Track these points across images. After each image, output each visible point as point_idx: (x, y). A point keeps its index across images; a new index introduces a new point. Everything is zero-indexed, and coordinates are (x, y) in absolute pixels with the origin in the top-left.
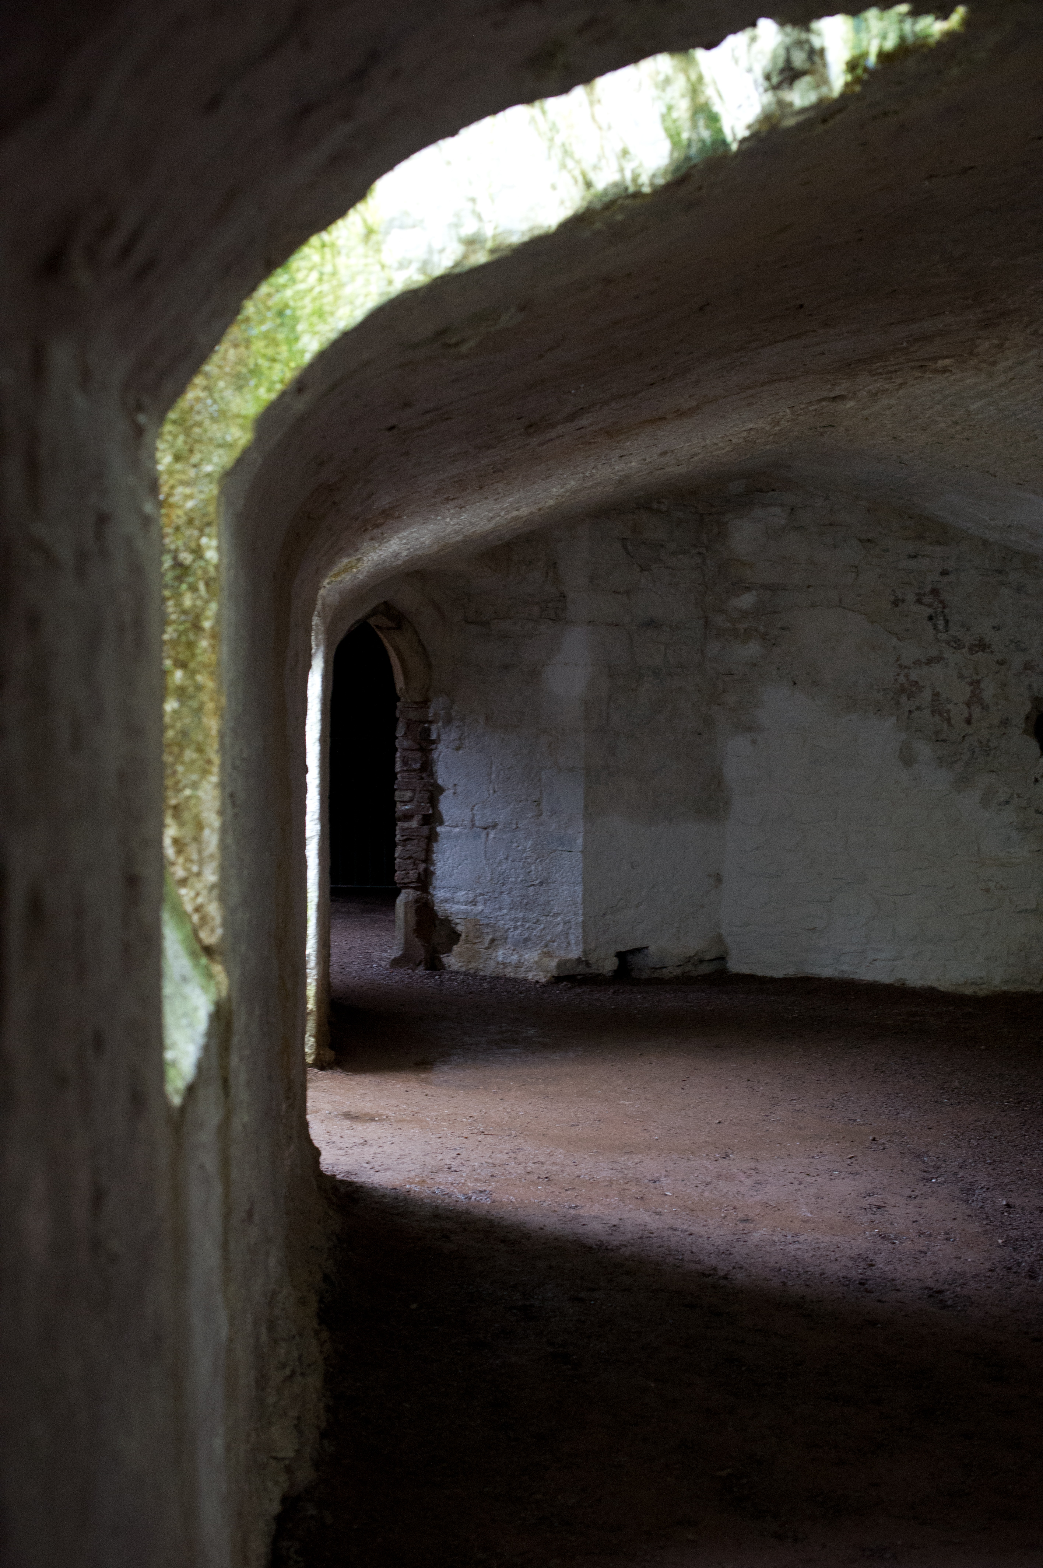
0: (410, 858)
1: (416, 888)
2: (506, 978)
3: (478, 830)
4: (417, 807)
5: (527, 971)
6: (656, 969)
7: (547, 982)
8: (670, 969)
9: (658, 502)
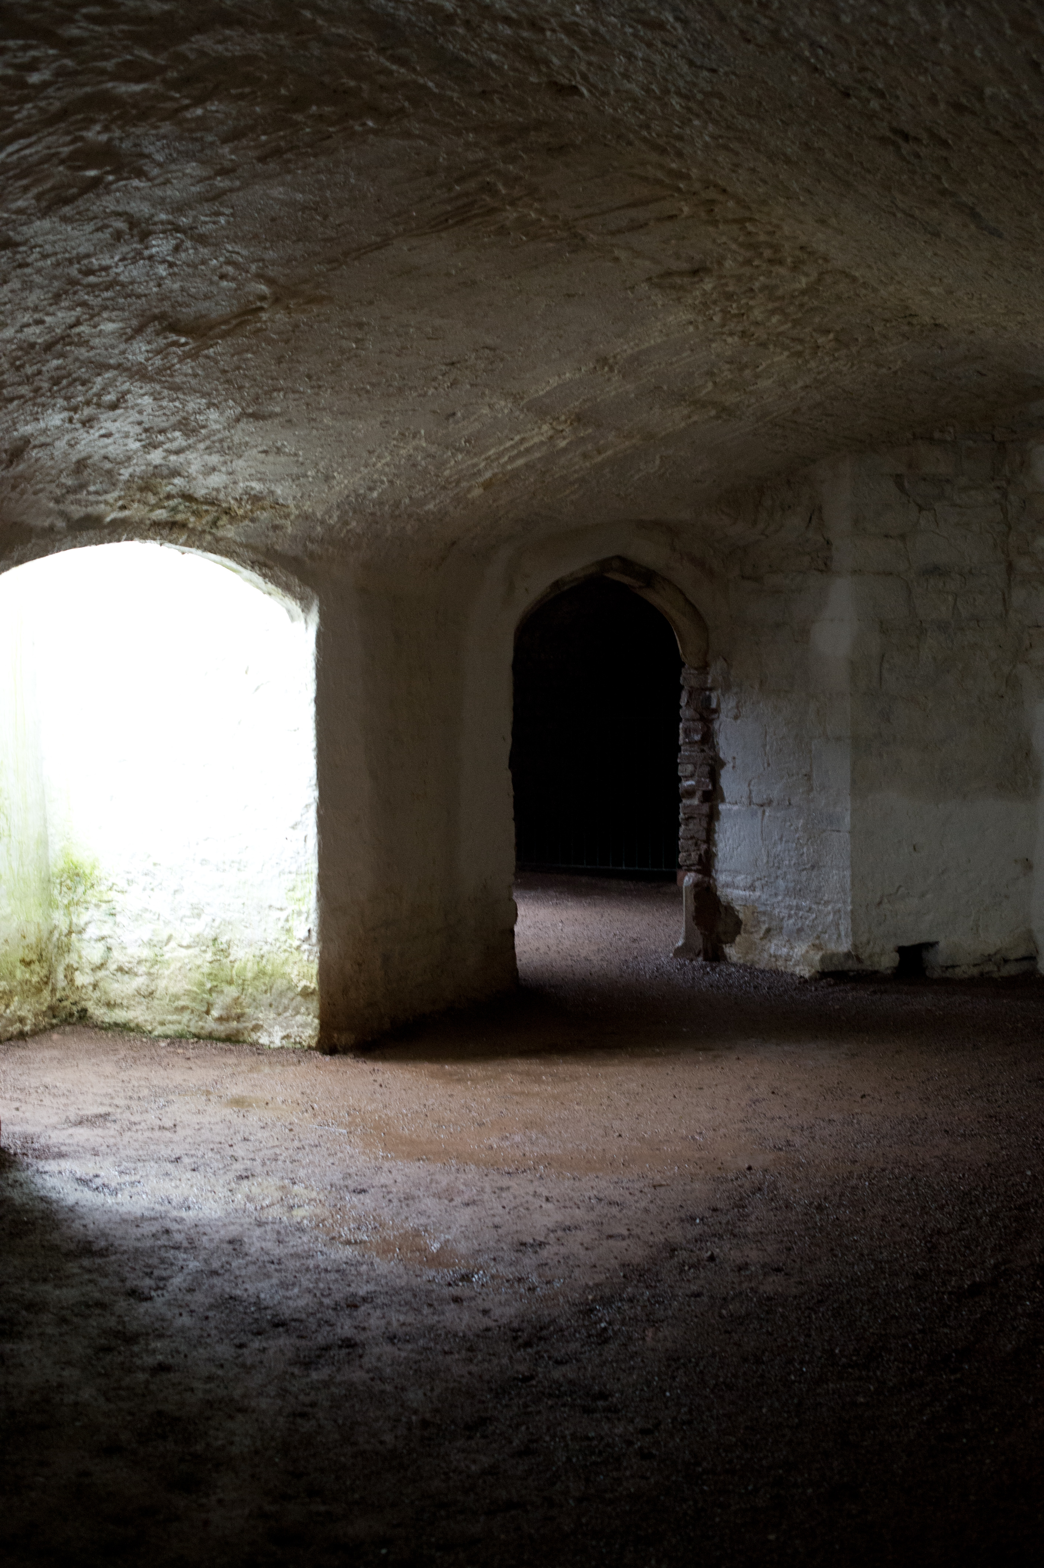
0: (692, 838)
1: (697, 871)
2: (776, 972)
3: (755, 807)
4: (698, 782)
5: (795, 965)
6: (947, 968)
7: (811, 978)
8: (963, 968)
9: (941, 431)
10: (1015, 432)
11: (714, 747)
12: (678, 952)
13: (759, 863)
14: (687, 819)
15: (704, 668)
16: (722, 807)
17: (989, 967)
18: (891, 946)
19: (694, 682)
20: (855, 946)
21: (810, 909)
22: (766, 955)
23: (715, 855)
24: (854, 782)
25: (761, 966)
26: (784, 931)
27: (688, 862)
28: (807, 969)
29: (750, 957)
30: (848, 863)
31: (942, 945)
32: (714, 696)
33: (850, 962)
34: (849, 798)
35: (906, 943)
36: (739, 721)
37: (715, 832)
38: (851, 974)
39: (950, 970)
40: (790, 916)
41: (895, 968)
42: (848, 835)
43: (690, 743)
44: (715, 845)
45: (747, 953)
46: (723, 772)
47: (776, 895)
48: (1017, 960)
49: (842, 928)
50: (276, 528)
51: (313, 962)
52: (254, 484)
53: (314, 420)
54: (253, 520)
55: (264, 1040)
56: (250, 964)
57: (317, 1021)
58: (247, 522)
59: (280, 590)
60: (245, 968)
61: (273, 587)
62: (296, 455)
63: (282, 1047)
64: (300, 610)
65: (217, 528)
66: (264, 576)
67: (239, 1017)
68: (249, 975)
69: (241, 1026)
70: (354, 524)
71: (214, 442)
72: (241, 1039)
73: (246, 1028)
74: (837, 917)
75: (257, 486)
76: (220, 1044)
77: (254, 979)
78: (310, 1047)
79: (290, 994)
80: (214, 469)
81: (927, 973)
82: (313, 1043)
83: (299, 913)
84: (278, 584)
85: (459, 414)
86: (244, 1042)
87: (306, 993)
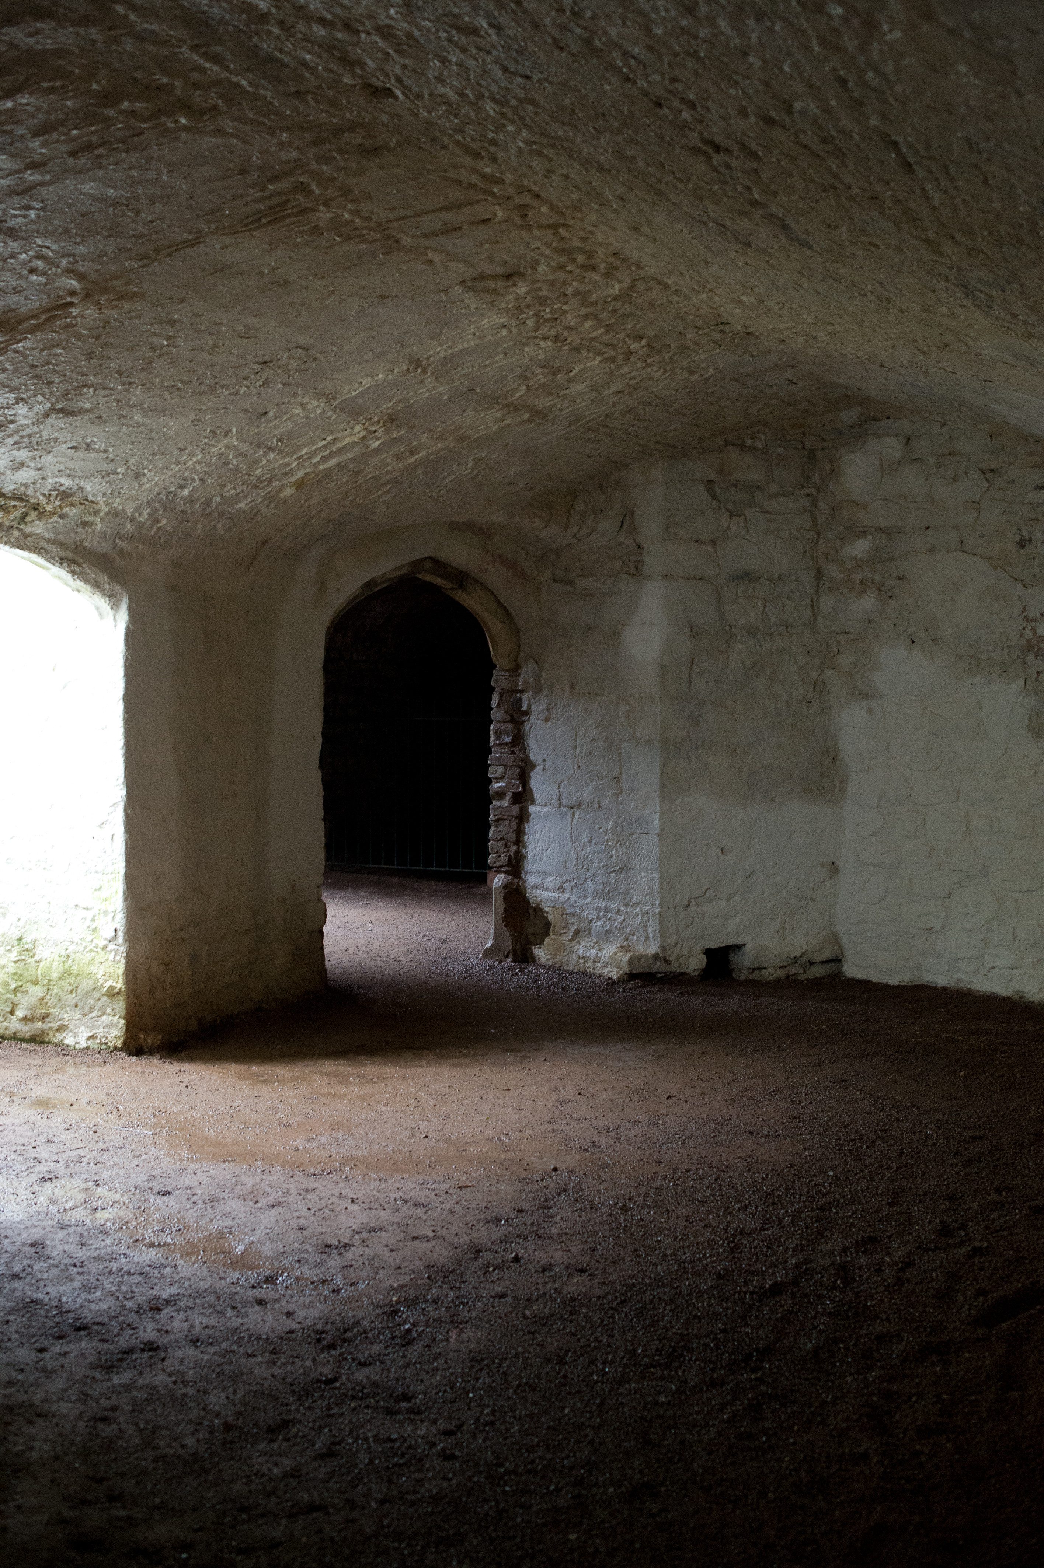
0: (502, 839)
1: (506, 872)
2: (585, 973)
3: (565, 809)
4: (508, 784)
5: (603, 967)
6: (754, 970)
7: (619, 979)
8: (769, 970)
9: (752, 438)
10: (825, 441)
11: (524, 749)
12: (487, 953)
13: (568, 865)
14: (498, 820)
15: (515, 670)
16: (531, 809)
17: (796, 970)
18: (698, 948)
19: (505, 684)
20: (663, 948)
21: (619, 911)
22: (574, 957)
23: (525, 857)
24: (662, 785)
25: (570, 967)
26: (592, 932)
27: (498, 864)
28: (615, 970)
29: (559, 958)
30: (657, 866)
31: (749, 946)
32: (525, 697)
33: (658, 964)
34: (657, 801)
35: (713, 946)
36: (549, 724)
37: (524, 833)
38: (659, 975)
39: (757, 972)
40: (599, 918)
41: (702, 970)
42: (656, 838)
43: (499, 744)
44: (525, 847)
45: (556, 954)
46: (533, 774)
47: (585, 897)
48: (822, 962)
49: (650, 930)
50: (85, 524)
51: (119, 962)
52: (63, 480)
53: (125, 416)
54: (62, 516)
55: (69, 1041)
56: (55, 964)
57: (123, 1022)
58: (55, 518)
59: (89, 587)
60: (50, 968)
61: (82, 584)
62: (106, 451)
63: (87, 1048)
64: (109, 608)
65: (26, 524)
66: (73, 573)
67: (44, 1018)
68: (55, 975)
69: (46, 1026)
70: (164, 521)
71: (22, 437)
72: (46, 1040)
73: (51, 1028)
74: (645, 919)
75: (66, 482)
76: (24, 1045)
77: (60, 979)
78: (115, 1048)
79: (97, 995)
80: (22, 465)
81: (734, 975)
82: (119, 1044)
83: (106, 913)
84: (86, 581)
85: (271, 414)
86: (49, 1042)
87: (112, 994)
